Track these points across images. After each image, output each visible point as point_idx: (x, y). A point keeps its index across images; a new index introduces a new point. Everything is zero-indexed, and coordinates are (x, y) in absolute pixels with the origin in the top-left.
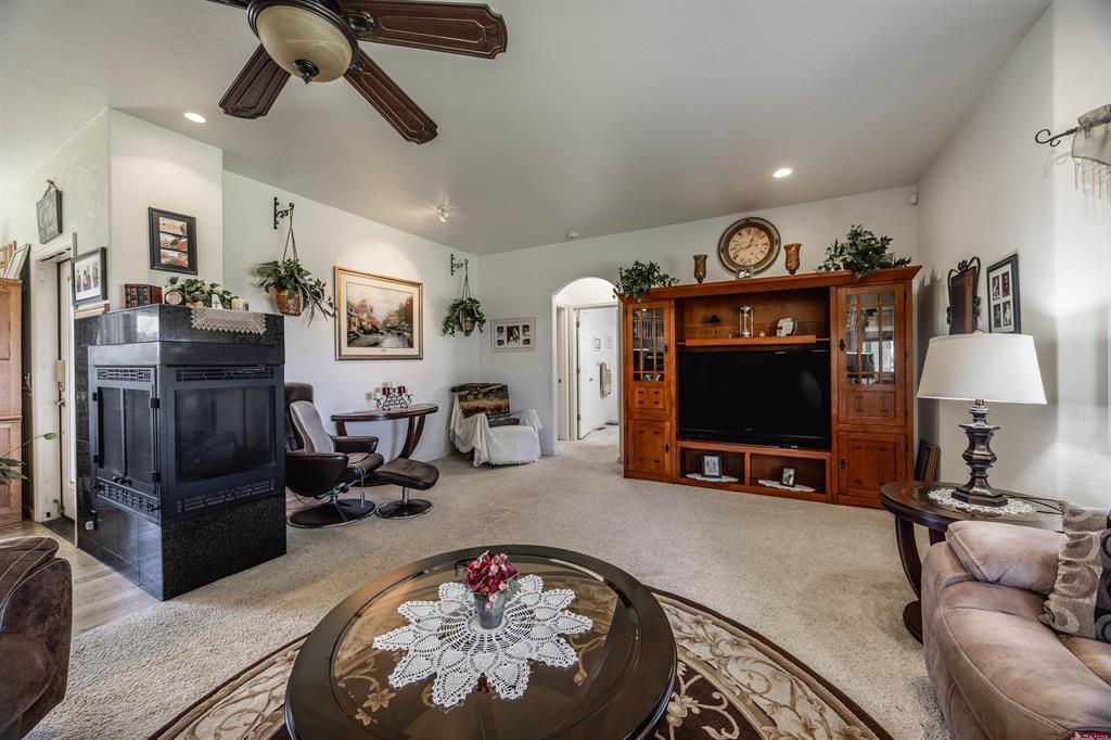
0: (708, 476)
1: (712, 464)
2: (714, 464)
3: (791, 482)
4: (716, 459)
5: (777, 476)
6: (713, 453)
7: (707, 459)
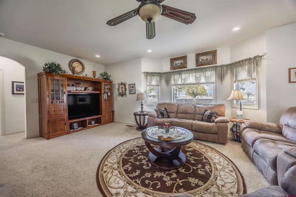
0: (76, 129)
1: (75, 125)
2: (76, 125)
3: (94, 124)
4: (76, 124)
5: (90, 123)
6: (75, 123)
7: (74, 124)
